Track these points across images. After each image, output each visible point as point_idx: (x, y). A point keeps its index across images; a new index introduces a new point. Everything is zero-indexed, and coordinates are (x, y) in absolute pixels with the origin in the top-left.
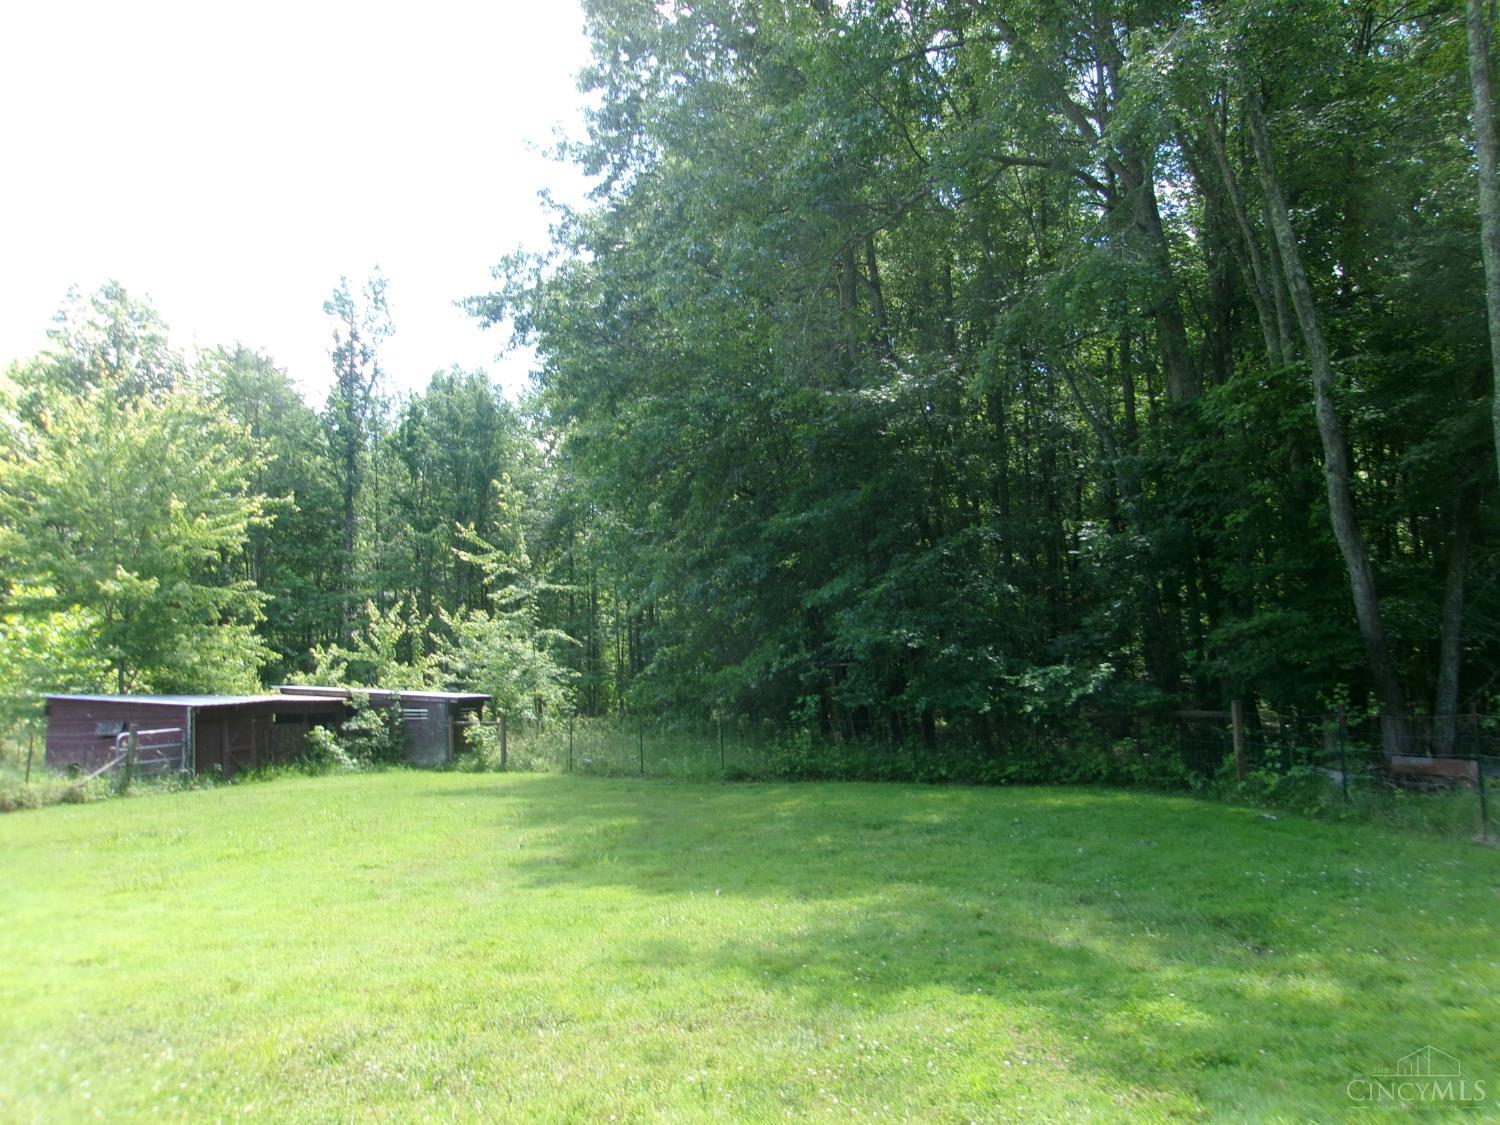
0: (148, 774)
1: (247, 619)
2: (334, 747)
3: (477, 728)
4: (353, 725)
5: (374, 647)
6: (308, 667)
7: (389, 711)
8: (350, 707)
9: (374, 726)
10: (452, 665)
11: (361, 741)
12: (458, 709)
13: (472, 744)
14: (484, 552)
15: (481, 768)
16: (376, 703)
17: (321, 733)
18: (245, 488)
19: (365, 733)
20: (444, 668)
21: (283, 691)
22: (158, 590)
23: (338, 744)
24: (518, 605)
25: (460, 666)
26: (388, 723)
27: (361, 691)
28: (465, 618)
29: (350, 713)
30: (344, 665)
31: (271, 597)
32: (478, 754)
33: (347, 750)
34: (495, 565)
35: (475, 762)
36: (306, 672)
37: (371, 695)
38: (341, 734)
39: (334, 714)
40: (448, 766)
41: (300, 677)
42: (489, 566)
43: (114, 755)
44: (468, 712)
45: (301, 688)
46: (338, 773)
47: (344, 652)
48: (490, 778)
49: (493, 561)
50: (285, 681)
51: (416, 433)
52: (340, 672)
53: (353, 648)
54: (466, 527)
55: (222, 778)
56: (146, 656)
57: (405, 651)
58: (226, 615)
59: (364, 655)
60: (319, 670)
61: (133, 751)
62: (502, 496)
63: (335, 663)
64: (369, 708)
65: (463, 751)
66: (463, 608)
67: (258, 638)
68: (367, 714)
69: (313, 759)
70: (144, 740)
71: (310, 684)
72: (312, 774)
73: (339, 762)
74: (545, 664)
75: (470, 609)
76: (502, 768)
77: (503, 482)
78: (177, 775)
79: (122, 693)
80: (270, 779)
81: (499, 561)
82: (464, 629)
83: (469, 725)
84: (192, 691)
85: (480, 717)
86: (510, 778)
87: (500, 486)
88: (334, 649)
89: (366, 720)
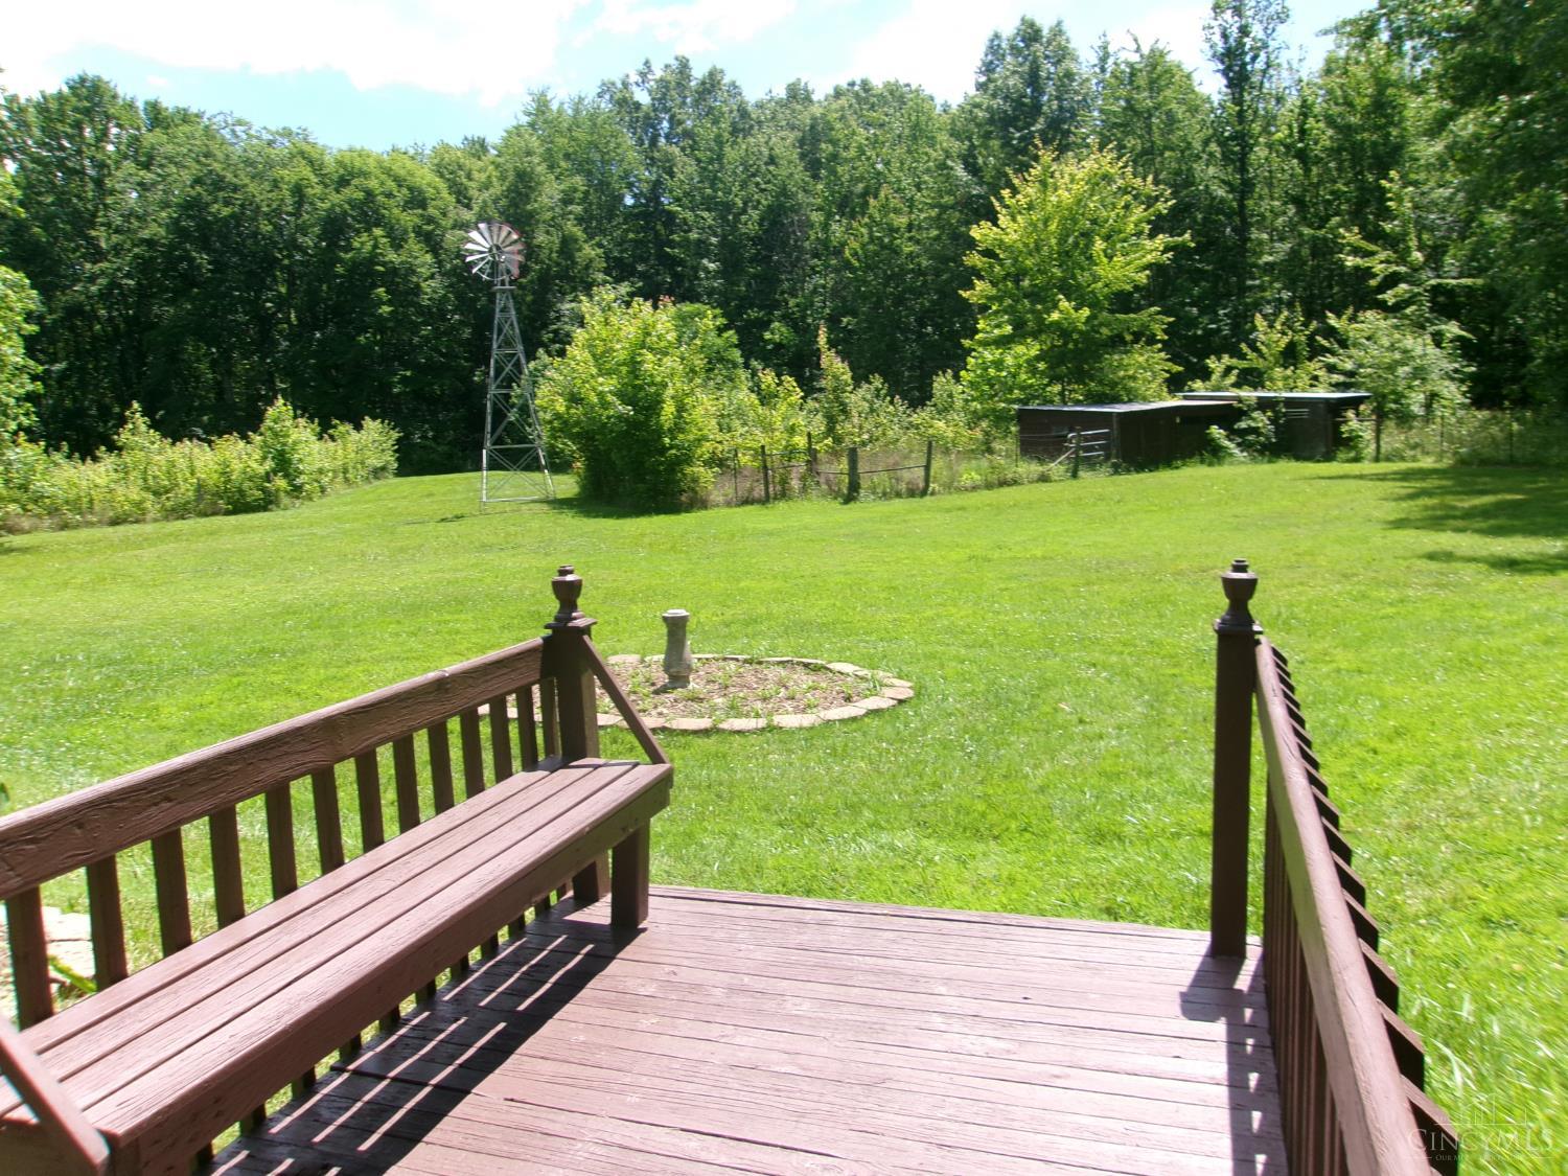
0: (1091, 464)
1: (1151, 341)
2: (1227, 443)
3: (1352, 423)
4: (1243, 425)
5: (1261, 355)
6: (1206, 375)
7: (1274, 411)
8: (1240, 409)
9: (1260, 425)
10: (1341, 365)
11: (1251, 438)
12: (1336, 408)
13: (1350, 439)
14: (1373, 254)
15: (1357, 459)
16: (1264, 404)
17: (1216, 431)
18: (1147, 231)
19: (1255, 431)
20: (1331, 369)
21: (1186, 398)
22: (1089, 319)
23: (1230, 440)
24: (1408, 303)
25: (1349, 366)
26: (1273, 421)
27: (1249, 394)
28: (1353, 319)
29: (1241, 414)
30: (1235, 372)
31: (1172, 319)
32: (1355, 448)
33: (1239, 445)
34: (1383, 265)
35: (1352, 454)
36: (1203, 381)
37: (1259, 398)
38: (1232, 433)
39: (1228, 415)
40: (1328, 457)
41: (1198, 384)
42: (1378, 268)
43: (1068, 449)
44: (1346, 410)
45: (1201, 394)
46: (1231, 464)
47: (1234, 361)
48: (1367, 467)
49: (1382, 262)
50: (1186, 388)
51: (1307, 126)
52: (1232, 379)
53: (1242, 357)
54: (1350, 231)
55: (1140, 468)
56: (1080, 376)
57: (1290, 356)
58: (1137, 337)
59: (1253, 360)
60: (1214, 377)
61: (1079, 448)
62: (1389, 195)
63: (1228, 370)
64: (1256, 409)
65: (1342, 445)
66: (1350, 311)
67: (1162, 355)
68: (1255, 414)
69: (1213, 453)
70: (1087, 439)
71: (1207, 389)
72: (1211, 464)
73: (1231, 455)
74: (1438, 360)
75: (1356, 311)
76: (1377, 459)
77: (1391, 181)
78: (1109, 464)
79: (1065, 404)
80: (1177, 468)
81: (1387, 262)
82: (1353, 331)
83: (1345, 422)
84: (1116, 400)
85: (1357, 415)
86: (1383, 467)
87: (1388, 185)
88: (1226, 359)
89: (1254, 419)
